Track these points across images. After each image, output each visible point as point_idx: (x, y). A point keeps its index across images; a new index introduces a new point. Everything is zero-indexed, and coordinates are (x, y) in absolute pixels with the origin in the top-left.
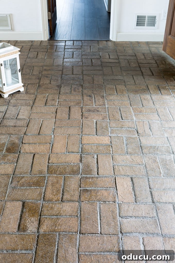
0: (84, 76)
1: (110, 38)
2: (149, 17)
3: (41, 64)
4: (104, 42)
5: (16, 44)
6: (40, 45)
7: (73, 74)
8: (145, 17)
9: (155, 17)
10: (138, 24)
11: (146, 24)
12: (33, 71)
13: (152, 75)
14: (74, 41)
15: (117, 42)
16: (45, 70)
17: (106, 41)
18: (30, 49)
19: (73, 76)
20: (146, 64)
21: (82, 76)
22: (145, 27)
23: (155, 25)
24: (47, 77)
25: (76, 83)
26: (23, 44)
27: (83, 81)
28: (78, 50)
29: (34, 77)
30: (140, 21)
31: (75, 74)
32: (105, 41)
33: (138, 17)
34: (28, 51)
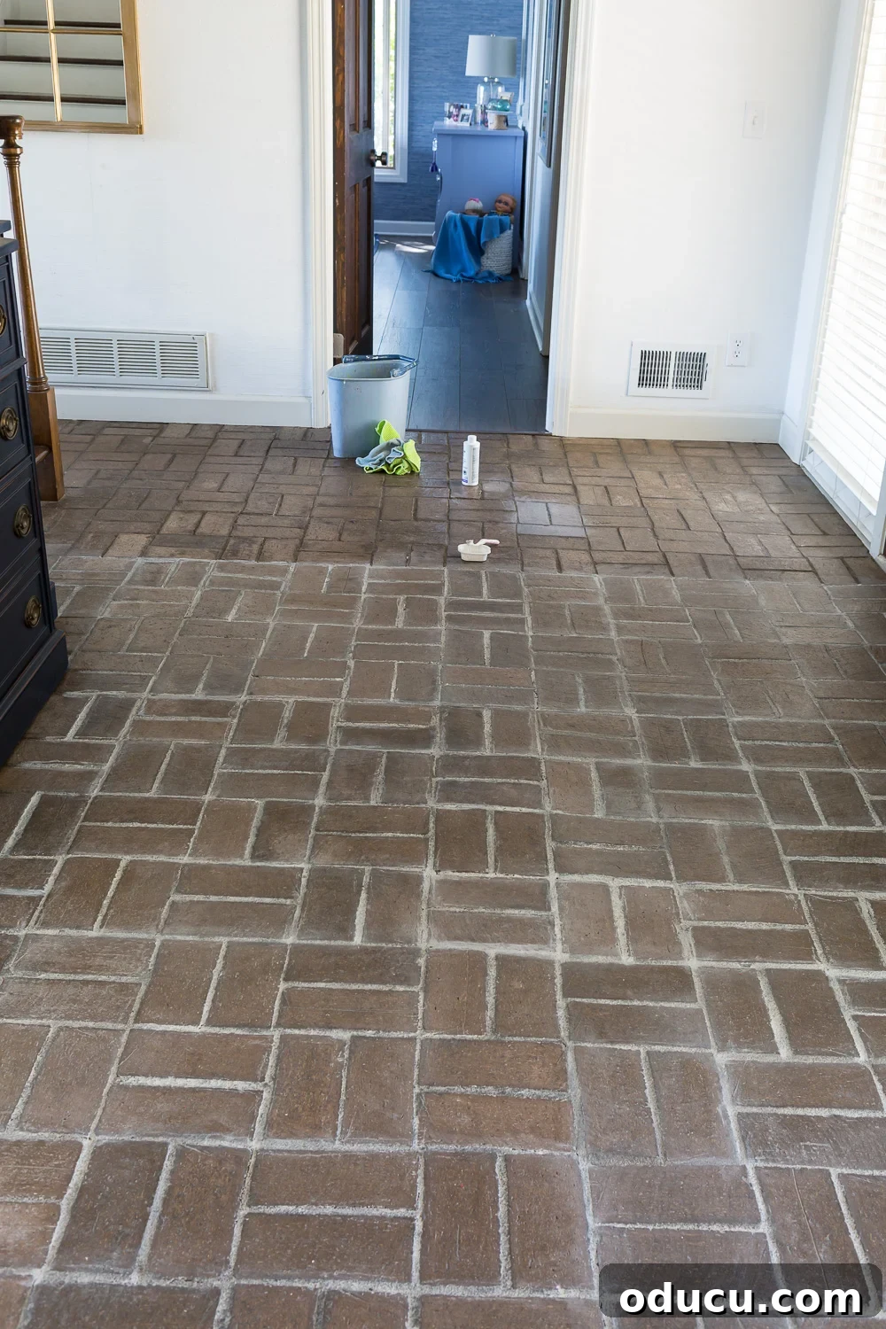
0: (454, 524)
1: (547, 428)
2: (681, 356)
3: (307, 490)
4: (524, 437)
5: (219, 434)
6: (302, 440)
7: (416, 519)
8: (667, 355)
9: (702, 357)
10: (642, 382)
11: (670, 380)
12: (280, 505)
13: (684, 527)
14: (421, 431)
15: (569, 440)
16: (321, 505)
17: (533, 435)
18: (269, 448)
19: (416, 523)
20: (667, 501)
21: (445, 524)
22: (670, 391)
23: (704, 382)
24: (328, 523)
25: (426, 542)
26: (241, 436)
27: (449, 536)
28: (435, 458)
29: (287, 522)
30: (651, 370)
31: (422, 520)
32: (530, 437)
33: (644, 355)
34: (262, 453)
